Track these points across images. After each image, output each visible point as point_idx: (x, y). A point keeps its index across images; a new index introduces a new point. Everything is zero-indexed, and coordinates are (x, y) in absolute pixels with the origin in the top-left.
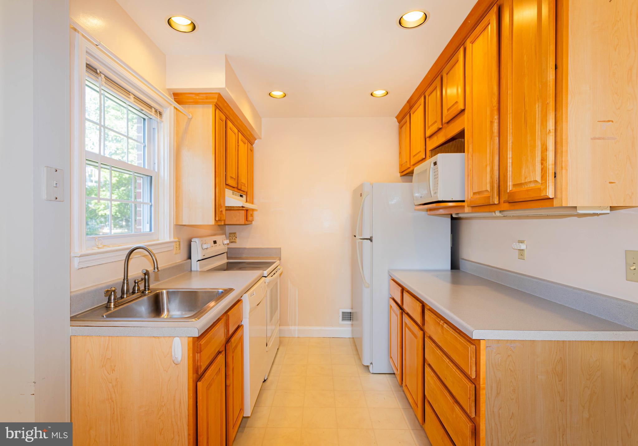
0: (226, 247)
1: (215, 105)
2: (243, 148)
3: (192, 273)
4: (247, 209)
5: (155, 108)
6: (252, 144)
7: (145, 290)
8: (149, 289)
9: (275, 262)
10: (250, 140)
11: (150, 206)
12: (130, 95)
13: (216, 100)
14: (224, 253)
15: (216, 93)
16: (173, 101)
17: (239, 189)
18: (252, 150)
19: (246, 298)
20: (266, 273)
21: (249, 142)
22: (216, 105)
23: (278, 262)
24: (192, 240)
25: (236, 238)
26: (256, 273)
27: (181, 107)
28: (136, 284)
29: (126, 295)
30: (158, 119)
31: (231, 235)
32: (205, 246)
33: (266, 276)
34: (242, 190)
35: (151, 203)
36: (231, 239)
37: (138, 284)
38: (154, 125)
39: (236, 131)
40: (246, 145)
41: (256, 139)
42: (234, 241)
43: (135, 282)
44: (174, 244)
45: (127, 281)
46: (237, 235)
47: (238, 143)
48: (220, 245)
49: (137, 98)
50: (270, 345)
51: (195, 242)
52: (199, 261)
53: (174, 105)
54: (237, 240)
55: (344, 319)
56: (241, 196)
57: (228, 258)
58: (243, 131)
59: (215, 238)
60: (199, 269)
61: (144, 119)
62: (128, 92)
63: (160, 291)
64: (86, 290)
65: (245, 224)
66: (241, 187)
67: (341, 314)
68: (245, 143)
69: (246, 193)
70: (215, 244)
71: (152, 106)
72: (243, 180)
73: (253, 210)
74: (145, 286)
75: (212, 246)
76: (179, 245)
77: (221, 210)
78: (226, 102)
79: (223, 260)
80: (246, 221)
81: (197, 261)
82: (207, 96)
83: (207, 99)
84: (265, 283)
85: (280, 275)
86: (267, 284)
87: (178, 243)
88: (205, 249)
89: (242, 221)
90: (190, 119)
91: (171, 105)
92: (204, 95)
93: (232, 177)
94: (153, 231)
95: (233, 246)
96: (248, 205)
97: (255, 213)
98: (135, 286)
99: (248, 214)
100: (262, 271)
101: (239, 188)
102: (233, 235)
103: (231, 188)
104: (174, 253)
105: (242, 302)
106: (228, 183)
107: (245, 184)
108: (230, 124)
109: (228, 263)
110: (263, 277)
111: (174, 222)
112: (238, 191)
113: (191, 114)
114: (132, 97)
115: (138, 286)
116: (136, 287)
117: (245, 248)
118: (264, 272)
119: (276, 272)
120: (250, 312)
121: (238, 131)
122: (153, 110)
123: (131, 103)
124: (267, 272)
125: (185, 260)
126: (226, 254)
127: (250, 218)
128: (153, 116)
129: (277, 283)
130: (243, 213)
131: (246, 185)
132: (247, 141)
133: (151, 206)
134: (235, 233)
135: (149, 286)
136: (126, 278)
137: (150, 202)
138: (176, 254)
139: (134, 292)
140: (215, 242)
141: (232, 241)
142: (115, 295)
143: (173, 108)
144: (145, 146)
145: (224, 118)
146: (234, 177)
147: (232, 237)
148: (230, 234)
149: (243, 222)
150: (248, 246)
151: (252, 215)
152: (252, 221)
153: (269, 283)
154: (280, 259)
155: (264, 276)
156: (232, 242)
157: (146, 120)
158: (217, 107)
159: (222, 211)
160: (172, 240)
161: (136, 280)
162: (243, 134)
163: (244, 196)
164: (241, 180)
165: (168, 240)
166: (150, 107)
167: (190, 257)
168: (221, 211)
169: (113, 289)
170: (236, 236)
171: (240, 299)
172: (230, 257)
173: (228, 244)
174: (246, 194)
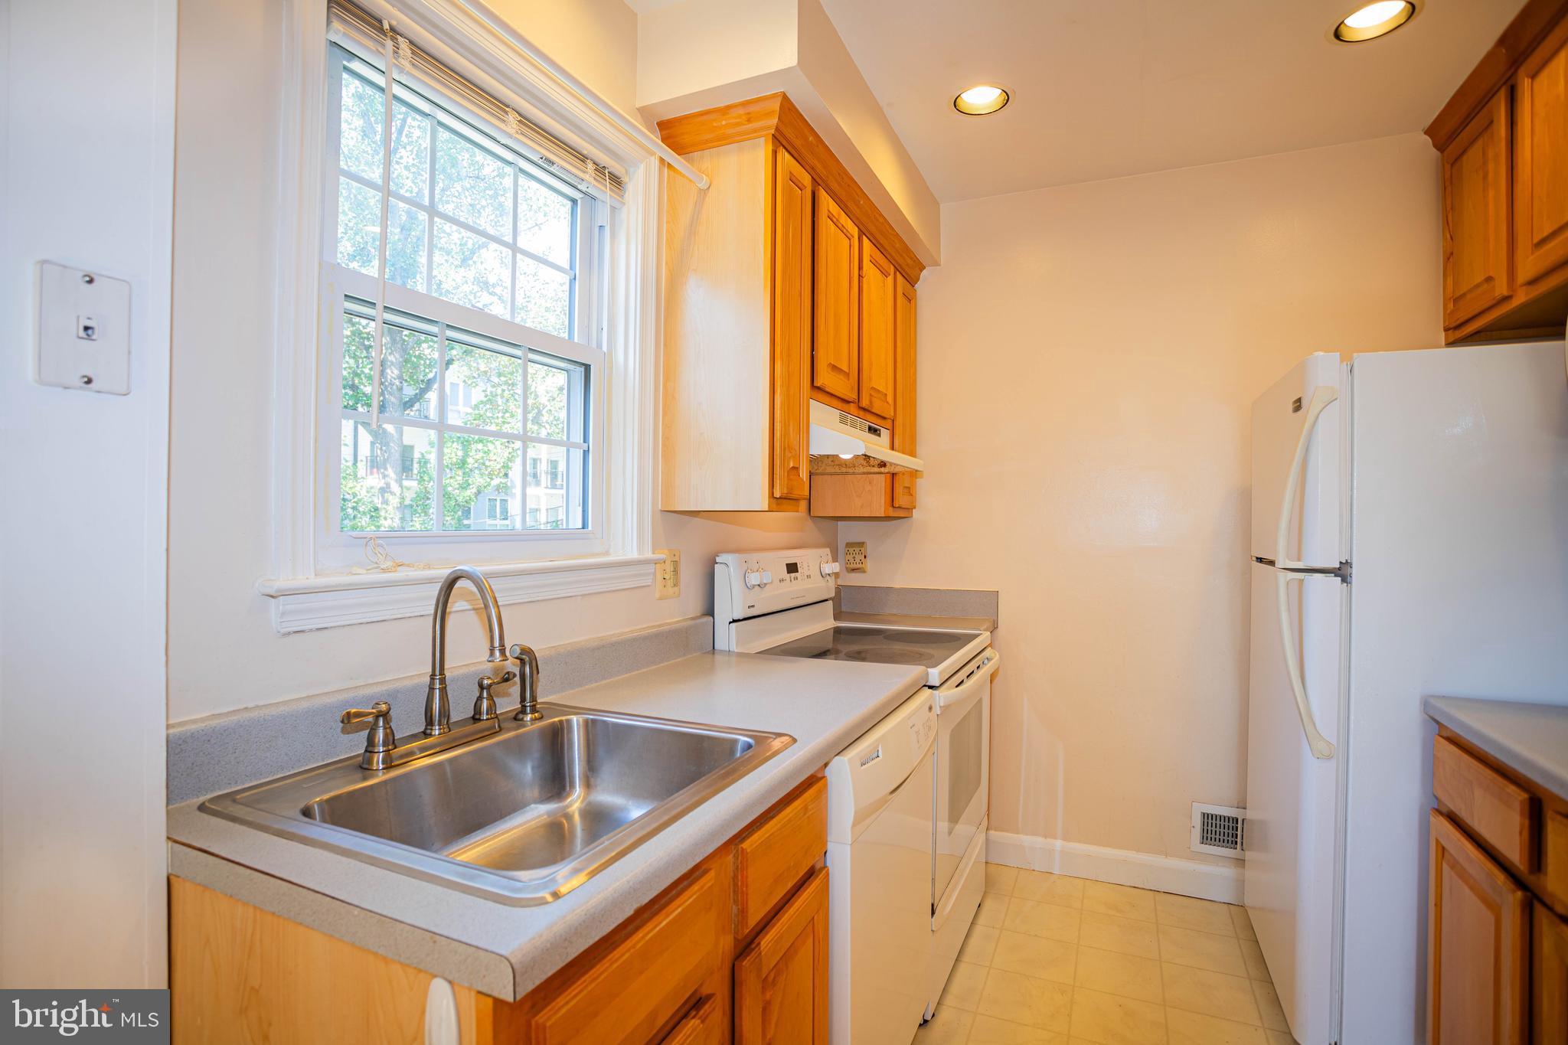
0: (832, 583)
1: (773, 135)
2: (879, 287)
3: (718, 657)
4: (892, 470)
5: (597, 160)
6: (912, 281)
7: (523, 711)
8: (534, 710)
9: (976, 636)
10: (904, 267)
11: (584, 451)
12: (506, 113)
13: (774, 121)
14: (826, 600)
15: (774, 96)
16: (660, 142)
17: (864, 409)
18: (910, 298)
19: (842, 774)
20: (935, 675)
21: (900, 272)
22: (777, 135)
23: (985, 637)
24: (718, 560)
25: (865, 557)
26: (903, 675)
27: (683, 160)
28: (485, 691)
29: (440, 729)
30: (606, 193)
31: (851, 550)
32: (754, 579)
33: (938, 685)
34: (873, 411)
35: (586, 445)
36: (852, 560)
37: (489, 694)
38: (603, 216)
39: (855, 232)
40: (890, 279)
41: (922, 268)
42: (860, 566)
43: (481, 687)
44: (651, 568)
45: (443, 681)
46: (869, 548)
47: (860, 268)
48: (809, 577)
49: (525, 120)
50: (945, 909)
51: (724, 566)
52: (734, 621)
53: (659, 153)
54: (869, 565)
55: (1207, 837)
56: (873, 430)
57: (837, 617)
58: (878, 236)
59: (792, 556)
60: (734, 648)
61: (574, 201)
62: (501, 106)
63: (564, 718)
64: (305, 705)
65: (887, 518)
66: (871, 402)
67: (1197, 821)
68: (885, 274)
69: (890, 422)
70: (793, 575)
71: (585, 152)
72: (879, 378)
73: (914, 474)
74: (523, 699)
75: (782, 580)
76: (676, 571)
77: (792, 465)
78: (812, 130)
79: (823, 622)
80: (891, 509)
81: (730, 623)
82: (749, 113)
83: (749, 121)
84: (930, 708)
85: (993, 677)
86: (937, 710)
87: (669, 567)
88: (754, 586)
89: (879, 508)
90: (703, 193)
91: (652, 154)
92: (741, 111)
93: (835, 368)
94: (590, 528)
95: (855, 580)
96: (898, 459)
97: (923, 486)
98: (480, 698)
99: (896, 485)
100: (923, 668)
101: (865, 403)
102: (857, 550)
103: (835, 402)
104: (657, 595)
105: (826, 786)
106: (818, 383)
107: (886, 395)
108: (827, 204)
109: (838, 631)
110: (925, 686)
111: (654, 503)
112: (862, 413)
113: (706, 175)
114: (512, 118)
115: (490, 697)
116: (485, 701)
117: (889, 590)
118: (930, 670)
119: (978, 667)
120: (854, 825)
121: (861, 233)
122: (590, 166)
123: (511, 136)
124: (941, 673)
125: (693, 619)
126: (830, 603)
127: (901, 500)
128: (590, 183)
129: (980, 701)
130: (881, 482)
131: (890, 399)
132: (892, 268)
133: (586, 453)
134: (861, 544)
135: (534, 698)
136: (437, 673)
137: (585, 442)
138: (660, 599)
139: (477, 717)
140: (792, 568)
141: (855, 566)
142: (387, 726)
143: (655, 163)
144: (575, 279)
145: (806, 179)
146: (845, 368)
147: (853, 554)
148: (849, 545)
149: (883, 509)
150: (898, 583)
151: (909, 491)
152: (909, 510)
153: (945, 708)
154: (994, 628)
155: (928, 684)
156: (853, 570)
157: (579, 202)
158: (779, 140)
159: (796, 469)
160: (648, 554)
161: (482, 679)
162: (875, 244)
163: (885, 434)
164: (870, 379)
165: (633, 554)
166: (583, 158)
167: (710, 612)
168: (794, 468)
169: (384, 707)
170: (866, 550)
171: (820, 775)
172: (847, 612)
173: (837, 575)
174: (888, 424)
